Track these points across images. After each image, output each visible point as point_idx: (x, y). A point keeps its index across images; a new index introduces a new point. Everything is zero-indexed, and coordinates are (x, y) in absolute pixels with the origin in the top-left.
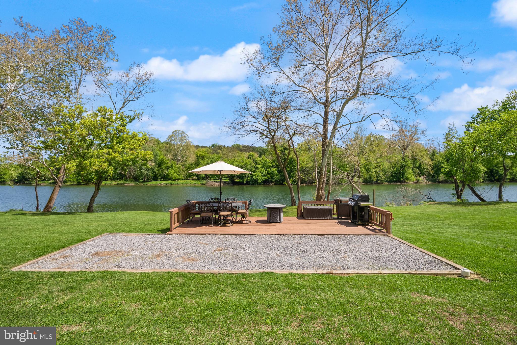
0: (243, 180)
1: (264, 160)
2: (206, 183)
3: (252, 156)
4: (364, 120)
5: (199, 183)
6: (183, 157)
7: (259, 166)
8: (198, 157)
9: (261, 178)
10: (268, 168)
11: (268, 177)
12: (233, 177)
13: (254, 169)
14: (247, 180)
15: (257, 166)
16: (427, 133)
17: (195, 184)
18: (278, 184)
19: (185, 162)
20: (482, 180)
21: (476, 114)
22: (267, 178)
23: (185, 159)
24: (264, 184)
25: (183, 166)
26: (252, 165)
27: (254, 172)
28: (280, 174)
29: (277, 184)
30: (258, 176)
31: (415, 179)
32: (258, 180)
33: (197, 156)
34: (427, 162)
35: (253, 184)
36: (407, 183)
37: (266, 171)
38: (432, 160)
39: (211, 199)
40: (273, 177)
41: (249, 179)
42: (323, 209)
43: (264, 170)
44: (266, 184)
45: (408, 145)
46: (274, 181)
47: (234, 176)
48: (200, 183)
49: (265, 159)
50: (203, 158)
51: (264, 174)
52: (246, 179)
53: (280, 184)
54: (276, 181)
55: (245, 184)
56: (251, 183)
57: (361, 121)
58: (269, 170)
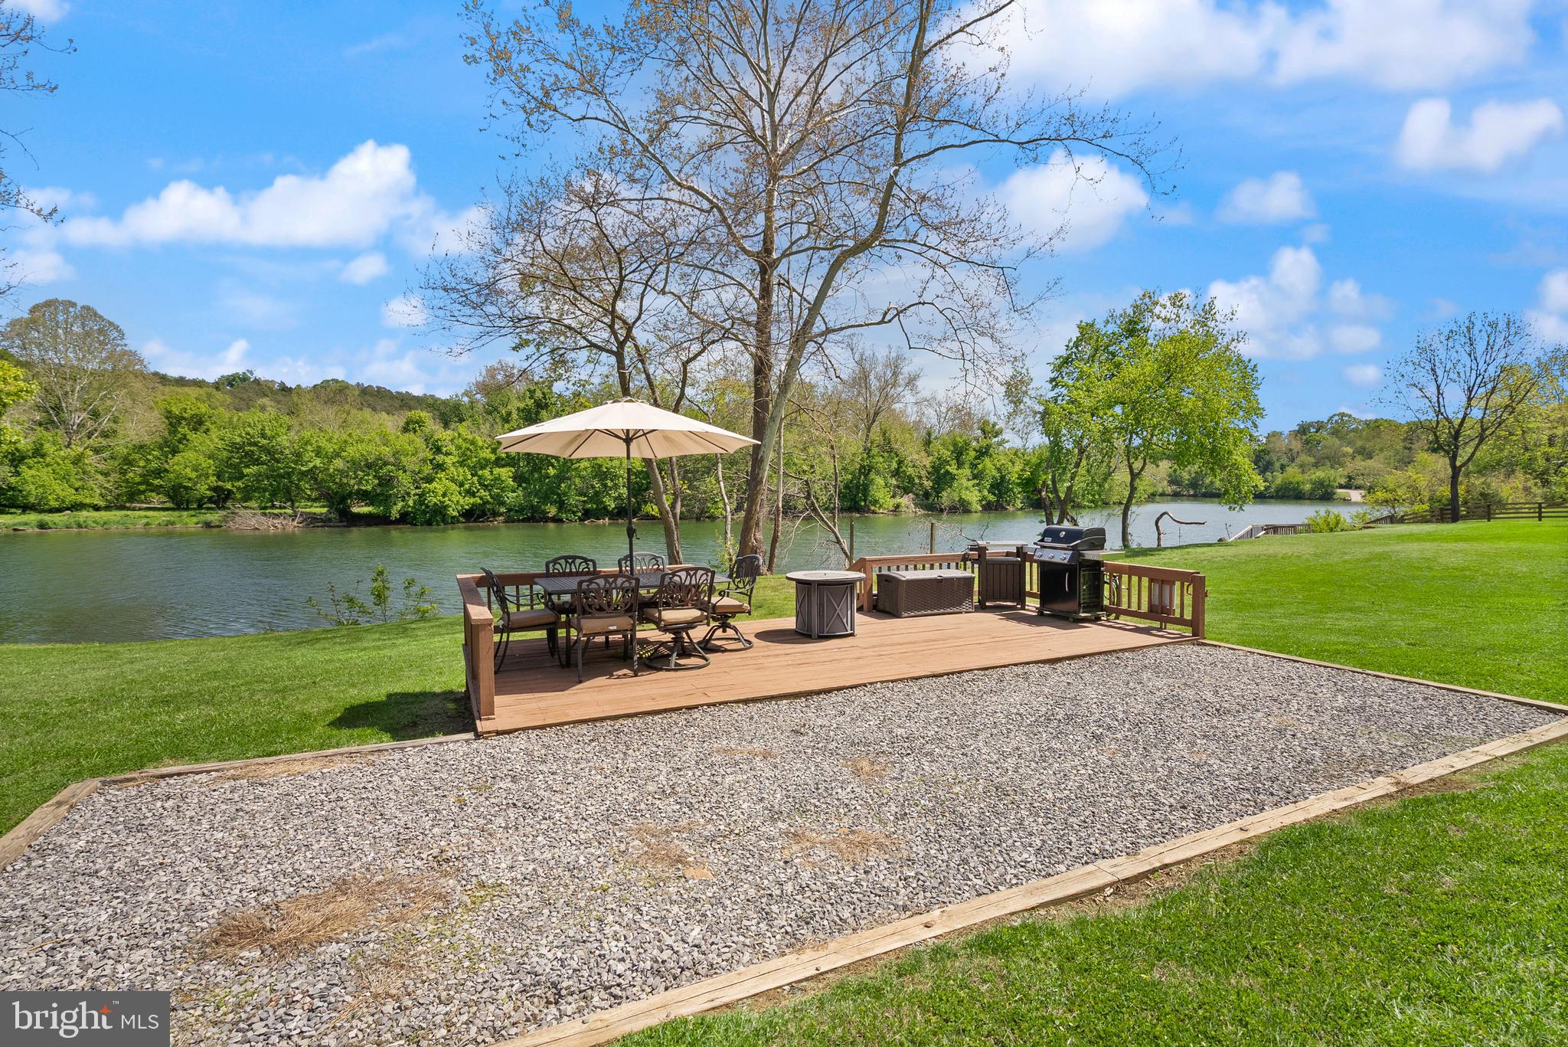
0: (388, 508)
1: (465, 440)
2: (225, 519)
3: (420, 423)
4: (890, 321)
5: (188, 521)
6: (95, 415)
7: (449, 460)
8: (173, 421)
9: (457, 502)
10: (483, 468)
11: (481, 498)
12: (343, 499)
13: (427, 469)
14: (403, 507)
15: (440, 458)
16: (919, 383)
17: (173, 523)
18: (519, 521)
19: (105, 435)
20: (1020, 505)
21: (1074, 339)
22: (479, 501)
23: (105, 423)
24: (468, 521)
25: (97, 451)
26: (421, 455)
27: (429, 480)
28: (525, 488)
29: (513, 521)
30: (444, 495)
31: (890, 503)
32: (446, 507)
33: (169, 415)
34: (918, 461)
35: (429, 523)
36: (874, 512)
37: (476, 478)
38: (929, 454)
39: (555, 561)
40: (498, 495)
41: (411, 503)
42: (952, 579)
43: (468, 473)
44: (475, 521)
45: (876, 414)
46: (503, 510)
47: (350, 495)
48: (195, 520)
49: (470, 437)
50: (201, 423)
51: (467, 486)
52: (400, 504)
53: (523, 521)
54: (510, 510)
55: (397, 522)
56: (420, 518)
57: (882, 322)
58: (486, 472)
